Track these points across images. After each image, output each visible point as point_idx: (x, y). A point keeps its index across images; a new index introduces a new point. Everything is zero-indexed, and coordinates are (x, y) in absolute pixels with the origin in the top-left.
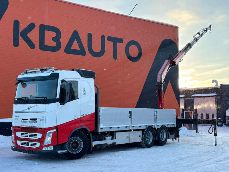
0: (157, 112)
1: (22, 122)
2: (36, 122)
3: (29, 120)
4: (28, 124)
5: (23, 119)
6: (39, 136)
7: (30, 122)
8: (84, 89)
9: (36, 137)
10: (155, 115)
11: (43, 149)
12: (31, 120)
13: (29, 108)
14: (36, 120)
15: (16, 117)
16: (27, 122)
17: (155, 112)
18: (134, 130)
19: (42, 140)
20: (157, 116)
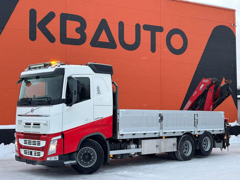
0: (197, 115)
1: (25, 127)
2: (39, 128)
3: (32, 125)
4: (32, 130)
5: (26, 124)
6: (43, 143)
7: (33, 127)
8: (98, 87)
9: (40, 145)
10: (195, 119)
11: (47, 160)
12: (34, 124)
13: (32, 111)
14: (39, 124)
15: (20, 121)
16: (30, 127)
17: (195, 115)
18: (166, 137)
19: (45, 149)
20: (197, 119)
